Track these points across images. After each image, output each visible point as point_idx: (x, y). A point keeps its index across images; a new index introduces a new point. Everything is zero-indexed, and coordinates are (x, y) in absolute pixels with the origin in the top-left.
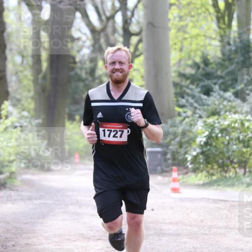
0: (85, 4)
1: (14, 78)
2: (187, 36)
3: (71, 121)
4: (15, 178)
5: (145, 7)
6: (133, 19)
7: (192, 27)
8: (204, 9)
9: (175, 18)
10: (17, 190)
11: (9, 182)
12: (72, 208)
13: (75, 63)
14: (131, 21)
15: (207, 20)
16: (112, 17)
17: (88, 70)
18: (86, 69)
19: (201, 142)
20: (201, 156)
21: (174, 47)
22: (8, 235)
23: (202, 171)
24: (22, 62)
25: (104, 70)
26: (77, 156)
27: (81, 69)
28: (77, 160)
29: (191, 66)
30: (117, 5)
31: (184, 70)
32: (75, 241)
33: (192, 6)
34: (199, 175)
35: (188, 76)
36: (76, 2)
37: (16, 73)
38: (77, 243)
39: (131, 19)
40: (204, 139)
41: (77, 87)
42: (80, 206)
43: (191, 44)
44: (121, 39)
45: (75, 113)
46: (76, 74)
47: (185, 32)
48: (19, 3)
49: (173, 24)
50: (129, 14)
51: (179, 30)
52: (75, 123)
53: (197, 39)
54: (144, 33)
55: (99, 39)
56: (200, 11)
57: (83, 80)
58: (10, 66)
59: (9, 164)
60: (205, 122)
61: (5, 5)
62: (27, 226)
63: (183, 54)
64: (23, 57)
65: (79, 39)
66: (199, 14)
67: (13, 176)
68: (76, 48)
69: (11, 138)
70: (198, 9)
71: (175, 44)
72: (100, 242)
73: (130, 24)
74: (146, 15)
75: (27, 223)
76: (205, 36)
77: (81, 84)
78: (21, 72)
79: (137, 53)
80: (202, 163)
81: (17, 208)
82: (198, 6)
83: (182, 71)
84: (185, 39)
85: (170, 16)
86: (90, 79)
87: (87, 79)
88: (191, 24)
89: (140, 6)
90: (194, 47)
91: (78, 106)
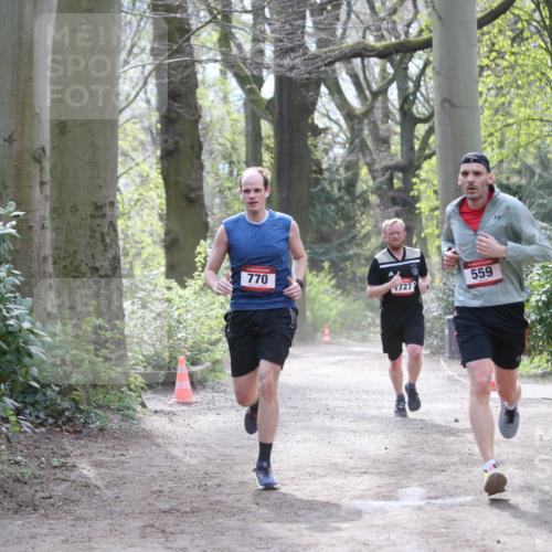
0: (334, 71)
1: (217, 201)
2: (510, 121)
3: (314, 272)
4: (220, 371)
5: (437, 73)
6: (418, 95)
7: (520, 105)
8: (538, 74)
9: (489, 90)
10: (225, 391)
11: (210, 377)
12: (318, 421)
13: (321, 171)
14: (415, 98)
15: (545, 94)
16: (383, 91)
17: (343, 184)
18: (339, 181)
19: (537, 301)
20: (539, 327)
21: (489, 140)
22: (209, 468)
23: (541, 352)
24: (231, 173)
25: (371, 183)
26: (327, 332)
27: (331, 182)
28: (327, 339)
29: (519, 172)
30: (390, 70)
31: (508, 179)
32: (324, 476)
33: (518, 70)
34: (537, 359)
35: (514, 188)
36: (319, 68)
37: (221, 192)
38: (326, 480)
39: (414, 94)
40: (544, 298)
41: (324, 213)
42: (332, 417)
43: (518, 135)
44: (398, 129)
45: (323, 258)
46: (323, 190)
47: (508, 114)
48: (223, 73)
49: (486, 100)
50: (411, 85)
51: (497, 111)
52: (322, 274)
53: (528, 125)
54: (435, 118)
55: (361, 130)
56: (532, 78)
57: (335, 202)
58: (209, 181)
59: (210, 347)
60: (543, 267)
61: (199, 77)
62: (241, 451)
63: (504, 152)
64: (231, 163)
65: (326, 130)
66: (530, 84)
67: (218, 367)
68: (321, 146)
69: (214, 303)
70: (528, 75)
71: (491, 135)
72: (367, 477)
73: (414, 102)
74: (439, 87)
75: (242, 447)
76: (542, 120)
77: (333, 207)
78: (230, 189)
79: (427, 152)
80: (541, 338)
81: (225, 422)
82: (529, 70)
83: (505, 182)
84: (508, 125)
85: (481, 88)
86: (347, 198)
87: (341, 198)
88: (517, 101)
89: (429, 72)
90: (523, 139)
91: (328, 246)
